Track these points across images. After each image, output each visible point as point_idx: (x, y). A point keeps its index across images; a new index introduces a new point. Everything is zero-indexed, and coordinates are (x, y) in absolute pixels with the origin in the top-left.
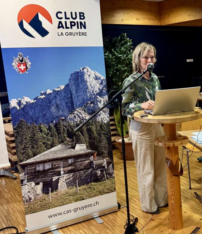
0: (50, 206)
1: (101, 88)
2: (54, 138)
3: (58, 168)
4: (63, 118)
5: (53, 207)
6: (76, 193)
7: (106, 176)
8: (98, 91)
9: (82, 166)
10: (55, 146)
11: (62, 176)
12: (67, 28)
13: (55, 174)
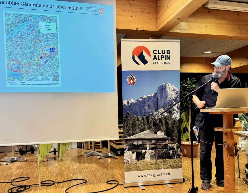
0: (139, 169)
1: (176, 97)
2: (145, 125)
3: (146, 144)
4: (151, 114)
5: (141, 170)
6: (155, 163)
7: (176, 156)
8: (174, 98)
9: (160, 146)
10: (145, 130)
11: (148, 151)
12: (159, 59)
13: (143, 148)
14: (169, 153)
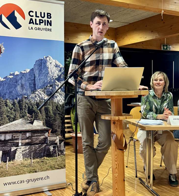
0: (6, 174)
1: (59, 74)
2: (17, 112)
3: (17, 139)
4: (26, 96)
5: (9, 175)
6: (30, 165)
7: (58, 153)
8: (57, 77)
9: (37, 140)
10: (17, 119)
11: (20, 148)
12: (36, 24)
13: (13, 145)
14: (49, 149)
